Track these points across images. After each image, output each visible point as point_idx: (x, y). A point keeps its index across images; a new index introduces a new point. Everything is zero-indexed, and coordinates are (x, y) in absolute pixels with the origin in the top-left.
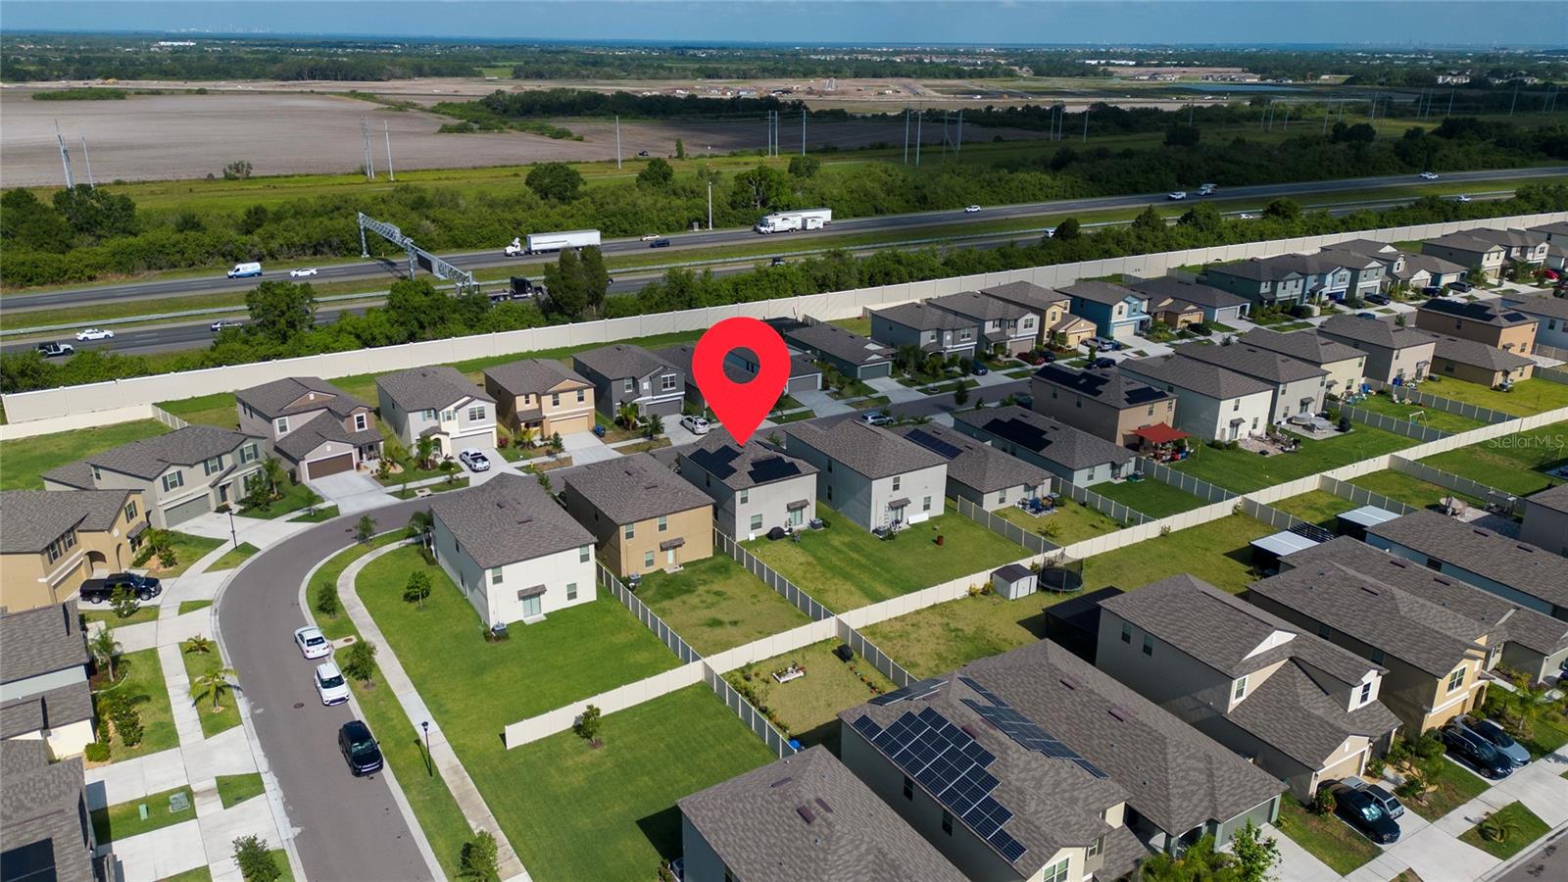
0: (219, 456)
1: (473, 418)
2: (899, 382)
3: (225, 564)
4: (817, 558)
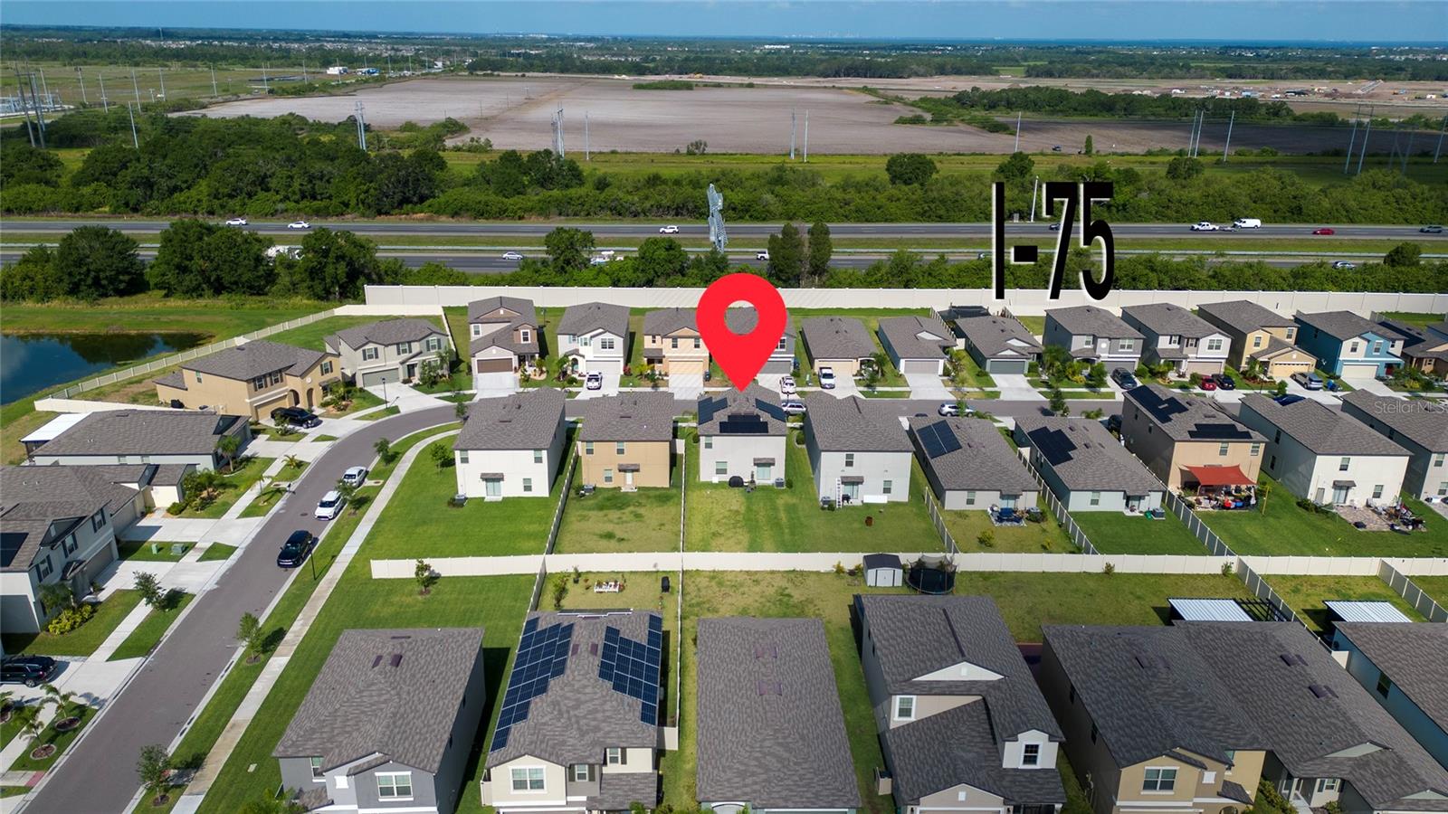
0: (409, 343)
1: (604, 347)
2: (1029, 381)
3: (370, 417)
4: (749, 509)
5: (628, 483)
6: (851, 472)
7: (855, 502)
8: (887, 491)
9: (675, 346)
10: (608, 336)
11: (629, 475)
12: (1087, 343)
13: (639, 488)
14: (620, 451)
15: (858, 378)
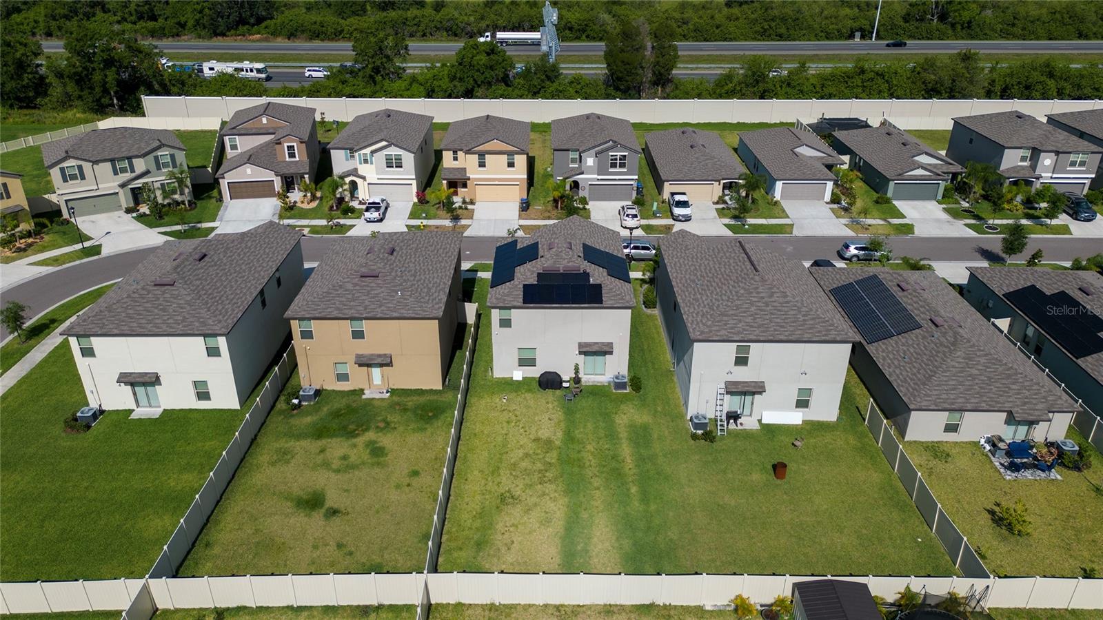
0: (130, 158)
1: (389, 166)
2: (946, 210)
3: (55, 261)
4: (569, 438)
5: (376, 384)
6: (742, 375)
7: (748, 423)
8: (802, 403)
9: (482, 165)
10: (394, 151)
11: (376, 372)
12: (1023, 159)
13: (393, 392)
14: (358, 335)
15: (721, 206)
